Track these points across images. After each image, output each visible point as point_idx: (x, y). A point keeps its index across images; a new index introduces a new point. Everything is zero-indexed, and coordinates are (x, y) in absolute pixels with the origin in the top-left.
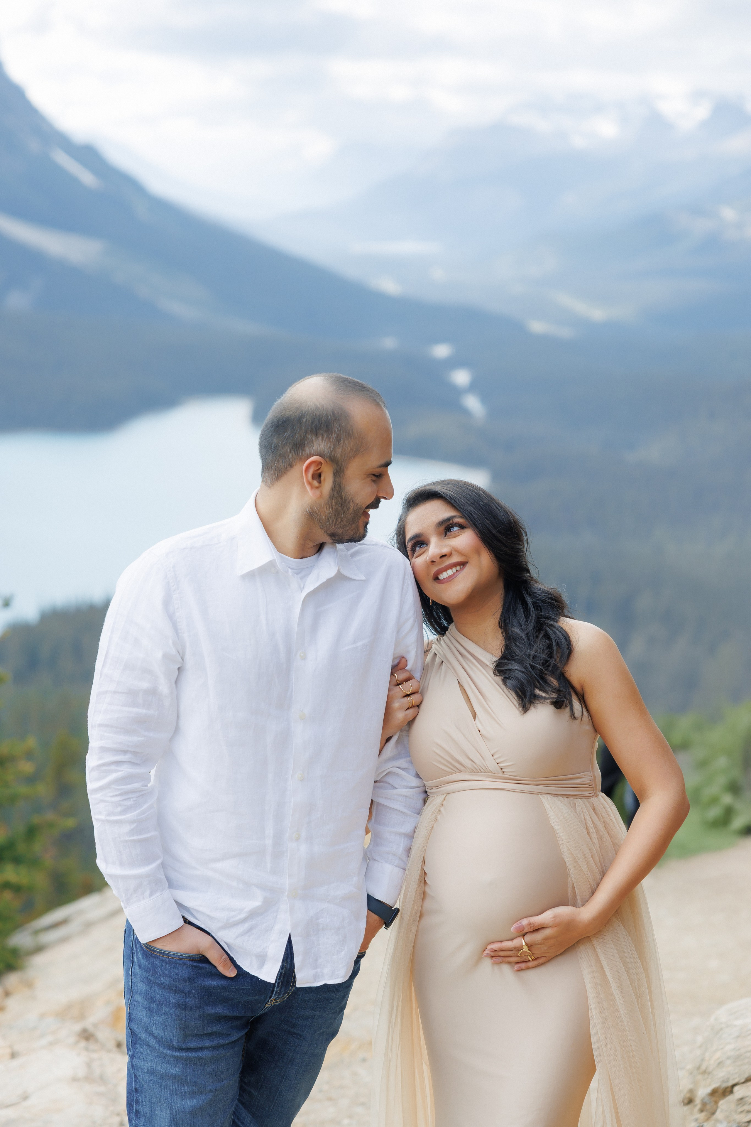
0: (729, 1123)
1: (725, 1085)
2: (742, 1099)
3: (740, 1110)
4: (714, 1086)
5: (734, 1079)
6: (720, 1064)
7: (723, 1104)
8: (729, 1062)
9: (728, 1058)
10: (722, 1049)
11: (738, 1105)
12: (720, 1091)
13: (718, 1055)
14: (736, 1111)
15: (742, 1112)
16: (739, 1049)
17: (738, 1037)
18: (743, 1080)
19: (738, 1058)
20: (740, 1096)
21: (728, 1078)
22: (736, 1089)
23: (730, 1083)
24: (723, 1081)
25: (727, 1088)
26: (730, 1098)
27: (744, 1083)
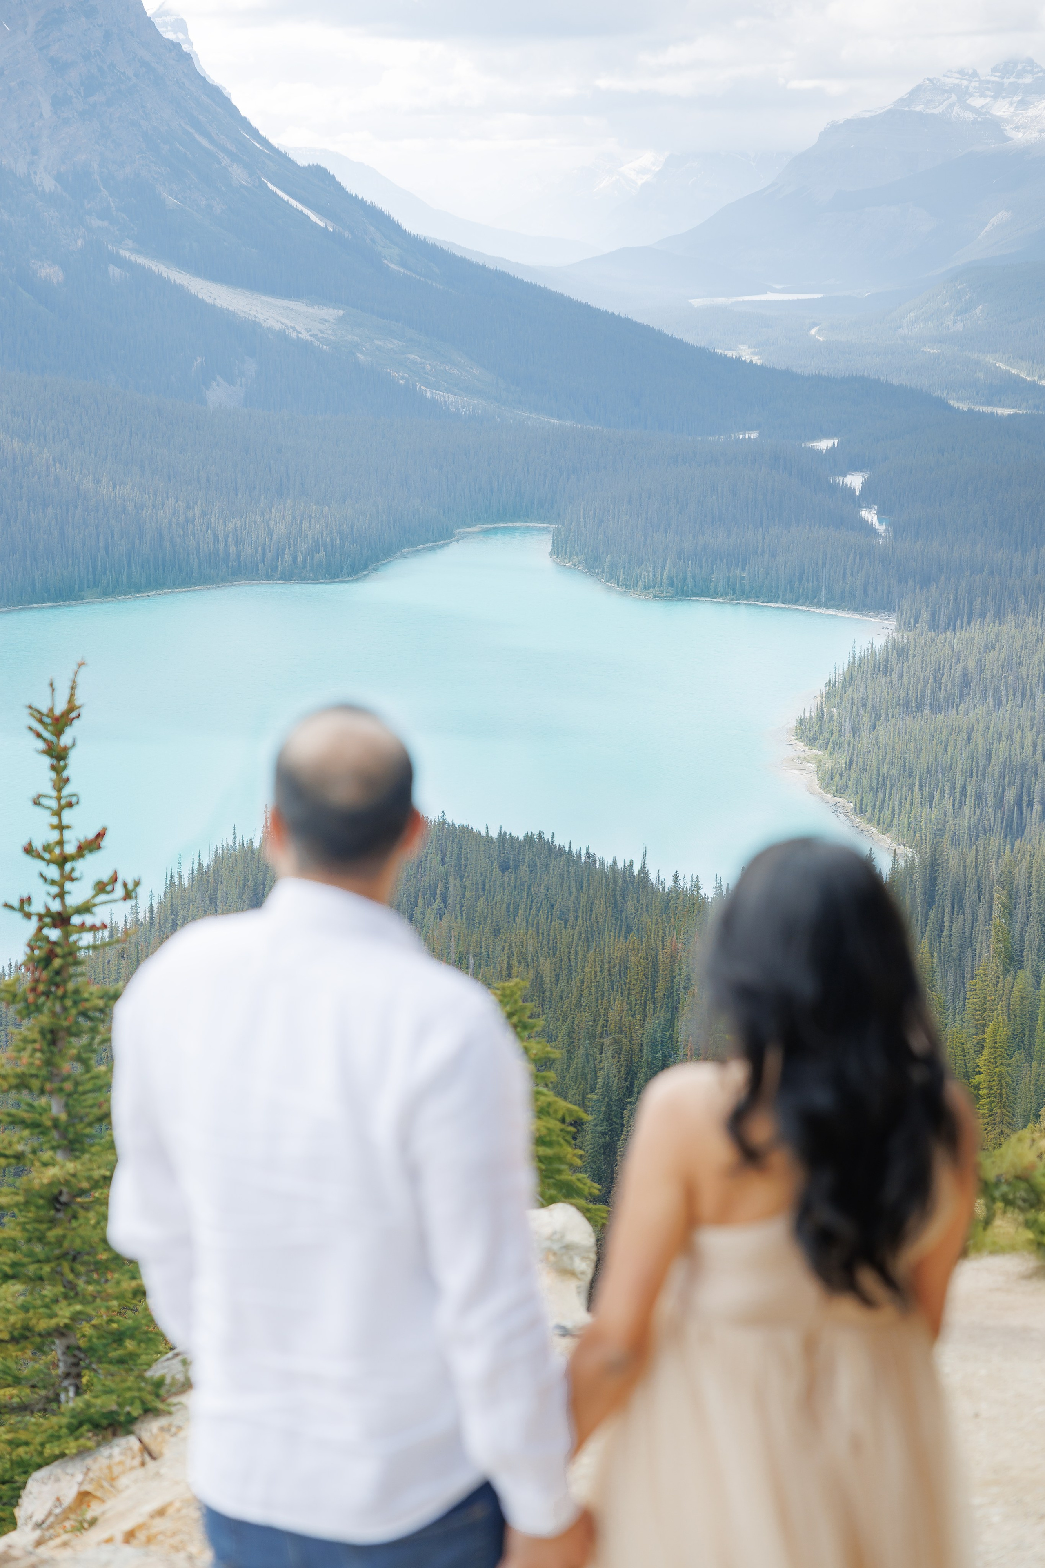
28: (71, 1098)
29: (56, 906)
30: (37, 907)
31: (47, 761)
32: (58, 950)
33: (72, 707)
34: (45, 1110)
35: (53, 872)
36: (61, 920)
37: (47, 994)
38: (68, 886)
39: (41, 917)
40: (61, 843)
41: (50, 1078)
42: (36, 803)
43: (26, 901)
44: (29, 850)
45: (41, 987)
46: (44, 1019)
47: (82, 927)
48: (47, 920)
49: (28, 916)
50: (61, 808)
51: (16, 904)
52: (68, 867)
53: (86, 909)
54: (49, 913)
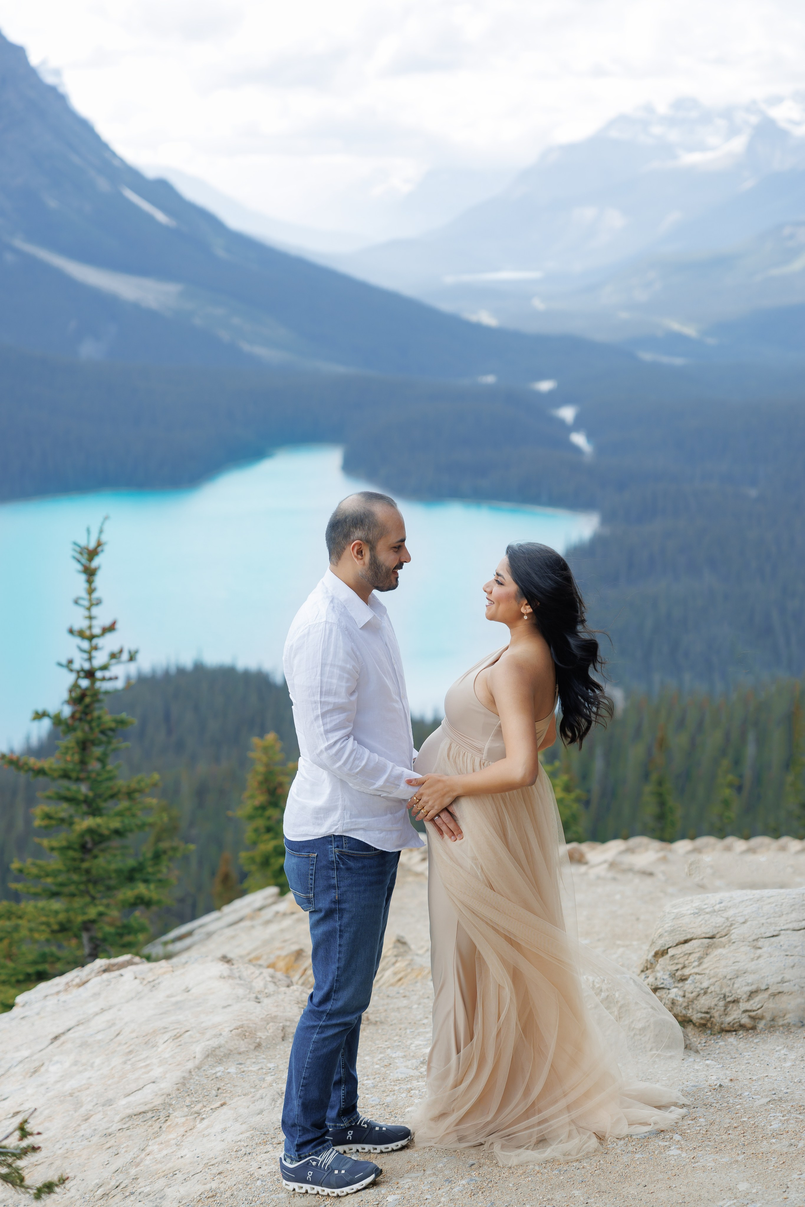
0: (664, 972)
1: (663, 949)
2: (673, 956)
3: (672, 963)
4: (656, 949)
5: (668, 944)
6: (661, 936)
7: (661, 961)
8: (666, 934)
9: (666, 932)
10: (663, 927)
11: (670, 960)
12: (660, 953)
13: (660, 930)
14: (669, 965)
15: (672, 964)
16: (673, 926)
17: (674, 919)
18: (675, 945)
19: (672, 931)
20: (672, 954)
21: (665, 944)
22: (669, 950)
23: (666, 948)
24: (662, 946)
25: (664, 950)
26: (667, 957)
27: (675, 946)
28: (94, 784)
29: (87, 666)
30: (76, 666)
31: (83, 577)
32: (88, 693)
33: (99, 544)
34: (78, 791)
35: (85, 645)
36: (90, 674)
37: (80, 720)
38: (94, 653)
39: (78, 672)
40: (90, 627)
41: (82, 770)
42: (76, 602)
43: (70, 662)
44: (71, 631)
45: (78, 715)
46: (79, 734)
47: (104, 679)
48: (82, 674)
49: (71, 670)
50: (92, 605)
51: (64, 662)
52: (95, 641)
53: (104, 668)
54: (83, 670)
